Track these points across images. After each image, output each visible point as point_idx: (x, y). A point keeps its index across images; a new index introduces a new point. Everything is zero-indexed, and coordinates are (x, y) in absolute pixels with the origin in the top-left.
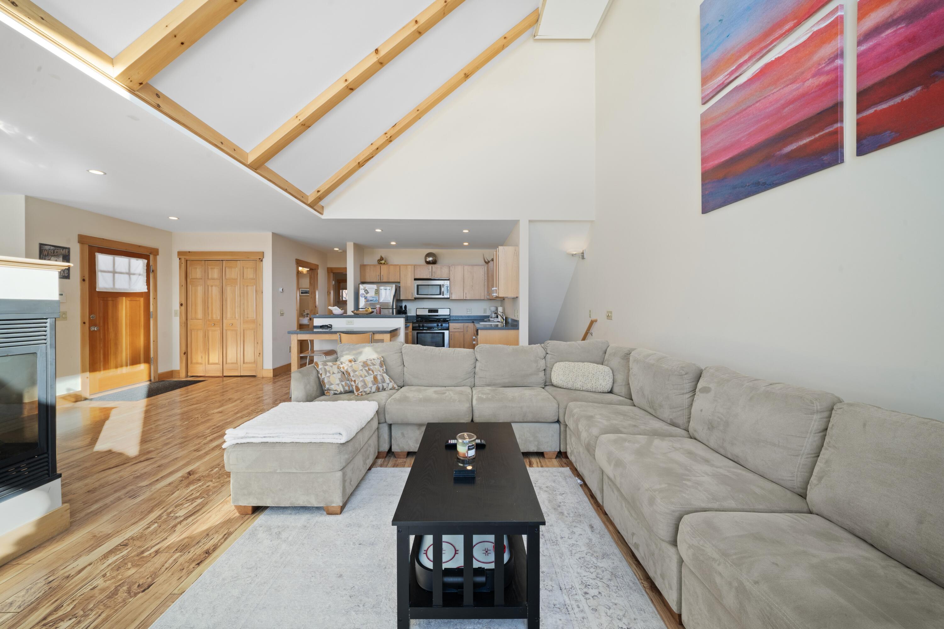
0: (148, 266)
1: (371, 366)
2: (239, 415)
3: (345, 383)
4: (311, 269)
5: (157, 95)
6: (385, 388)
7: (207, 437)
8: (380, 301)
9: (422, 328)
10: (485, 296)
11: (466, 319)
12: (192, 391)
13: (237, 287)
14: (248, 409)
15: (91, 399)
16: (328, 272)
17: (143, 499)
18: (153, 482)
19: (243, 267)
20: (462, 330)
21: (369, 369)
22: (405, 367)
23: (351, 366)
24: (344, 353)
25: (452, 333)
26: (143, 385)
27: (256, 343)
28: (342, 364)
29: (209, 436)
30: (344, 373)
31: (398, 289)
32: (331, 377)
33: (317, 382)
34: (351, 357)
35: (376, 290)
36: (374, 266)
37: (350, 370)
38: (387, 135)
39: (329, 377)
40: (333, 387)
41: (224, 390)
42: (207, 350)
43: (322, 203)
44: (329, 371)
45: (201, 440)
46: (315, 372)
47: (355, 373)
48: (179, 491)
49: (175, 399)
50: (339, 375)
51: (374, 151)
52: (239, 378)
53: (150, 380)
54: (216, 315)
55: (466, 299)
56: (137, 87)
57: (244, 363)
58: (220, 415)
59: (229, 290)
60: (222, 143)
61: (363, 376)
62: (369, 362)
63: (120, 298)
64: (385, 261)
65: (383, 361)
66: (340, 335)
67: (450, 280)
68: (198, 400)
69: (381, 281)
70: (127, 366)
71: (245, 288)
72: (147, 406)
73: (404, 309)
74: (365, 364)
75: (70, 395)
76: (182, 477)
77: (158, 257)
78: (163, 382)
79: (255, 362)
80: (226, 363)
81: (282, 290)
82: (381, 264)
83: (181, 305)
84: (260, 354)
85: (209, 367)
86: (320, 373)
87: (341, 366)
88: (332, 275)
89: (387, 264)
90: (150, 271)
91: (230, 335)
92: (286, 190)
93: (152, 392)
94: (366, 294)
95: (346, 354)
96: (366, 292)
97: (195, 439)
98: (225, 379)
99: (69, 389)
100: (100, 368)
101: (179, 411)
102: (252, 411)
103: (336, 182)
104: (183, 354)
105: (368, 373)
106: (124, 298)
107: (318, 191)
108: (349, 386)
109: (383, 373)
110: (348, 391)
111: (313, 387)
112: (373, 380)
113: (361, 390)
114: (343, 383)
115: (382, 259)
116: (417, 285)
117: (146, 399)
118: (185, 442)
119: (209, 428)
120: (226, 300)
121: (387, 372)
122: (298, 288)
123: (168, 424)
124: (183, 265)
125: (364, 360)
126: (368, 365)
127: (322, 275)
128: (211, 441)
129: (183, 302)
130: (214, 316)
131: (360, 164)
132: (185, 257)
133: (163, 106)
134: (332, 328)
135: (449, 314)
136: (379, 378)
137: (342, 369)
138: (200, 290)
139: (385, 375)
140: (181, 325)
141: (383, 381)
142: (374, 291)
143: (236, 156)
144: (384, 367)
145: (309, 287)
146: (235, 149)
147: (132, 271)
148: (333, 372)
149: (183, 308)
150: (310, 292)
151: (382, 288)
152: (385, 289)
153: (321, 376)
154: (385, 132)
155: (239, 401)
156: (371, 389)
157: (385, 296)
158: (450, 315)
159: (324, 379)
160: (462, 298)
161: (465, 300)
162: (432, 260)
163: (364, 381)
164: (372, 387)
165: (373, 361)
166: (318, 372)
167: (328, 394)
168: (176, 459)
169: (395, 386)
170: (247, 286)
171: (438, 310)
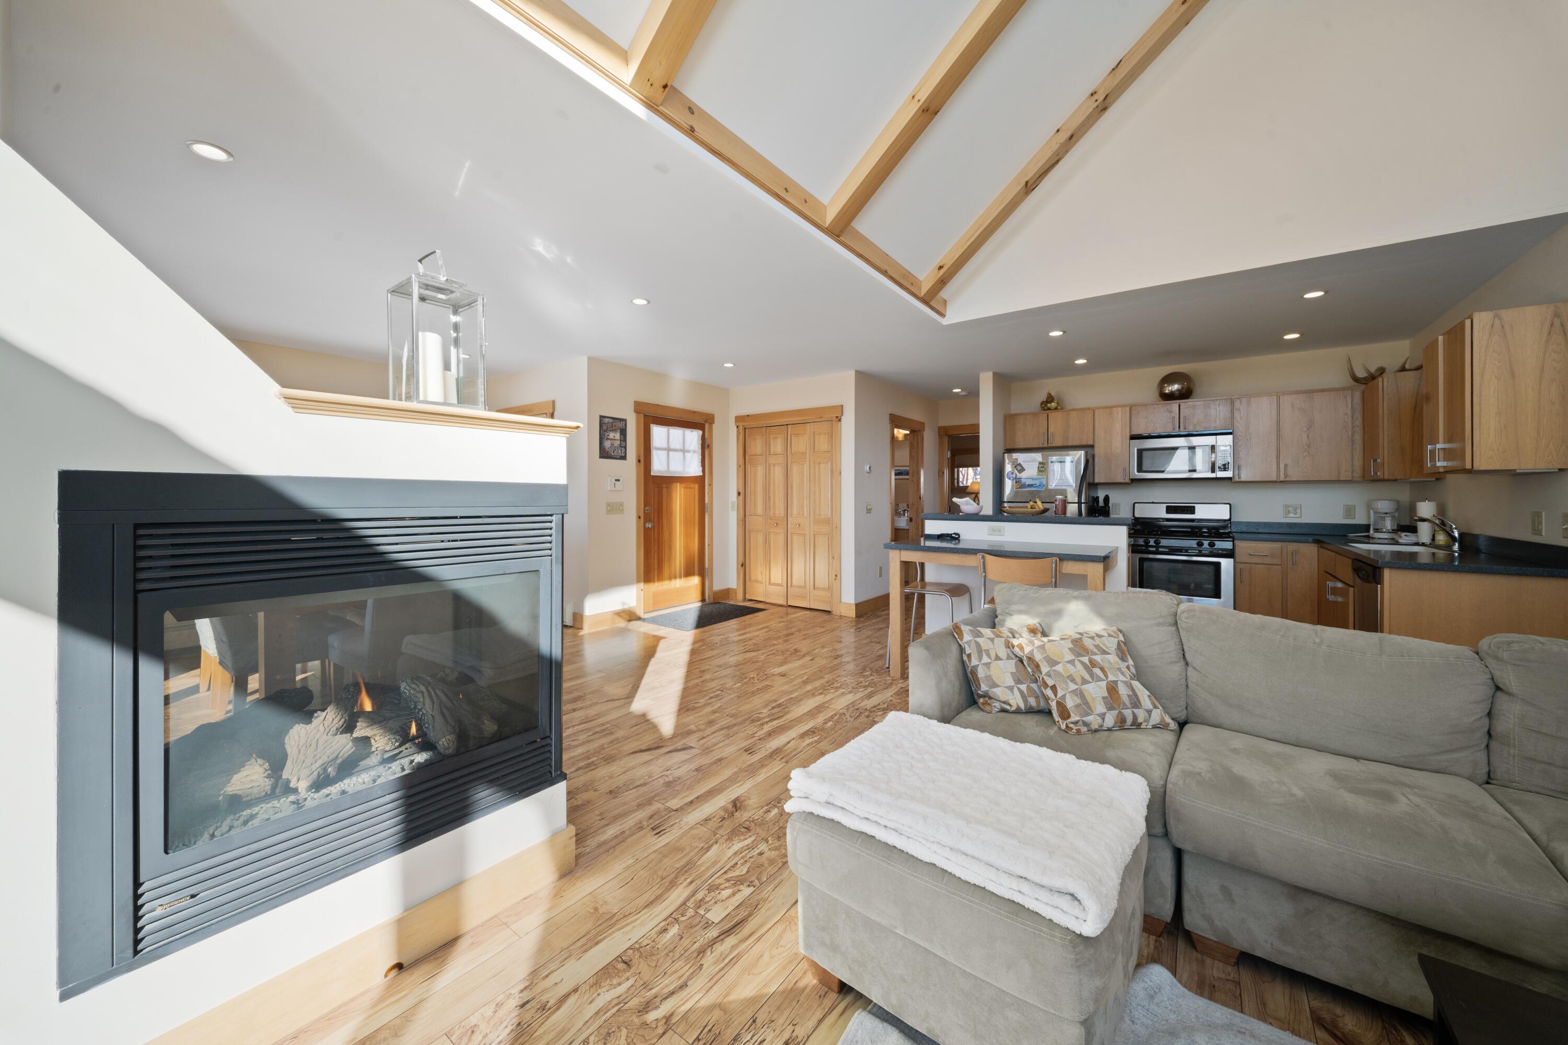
0: (703, 438)
1: (1096, 654)
2: (809, 687)
3: (1028, 686)
4: (913, 431)
5: (690, 108)
6: (1140, 720)
7: (762, 724)
8: (1050, 487)
9: (1154, 549)
10: (1353, 471)
11: (1280, 531)
12: (750, 625)
13: (805, 466)
14: (822, 677)
15: (644, 620)
16: (940, 436)
17: (668, 844)
18: (686, 804)
19: (814, 433)
20: (1278, 561)
21: (1093, 664)
22: (1190, 669)
23: (1042, 647)
24: (1014, 607)
25: (1242, 566)
26: (694, 606)
27: (831, 557)
28: (1014, 637)
29: (767, 722)
30: (1021, 661)
31: (1091, 461)
32: (992, 666)
33: (961, 673)
34: (1033, 621)
35: (1040, 463)
36: (1034, 414)
37: (1038, 657)
38: (1095, 97)
39: (988, 665)
40: (998, 692)
41: (789, 631)
42: (768, 562)
43: (944, 294)
44: (988, 650)
45: (755, 730)
46: (954, 649)
47: (1054, 668)
48: (718, 845)
49: (728, 637)
50: (1011, 665)
51: (1062, 145)
52: (808, 612)
53: (703, 600)
54: (780, 511)
55: (1288, 479)
56: (660, 95)
57: (814, 588)
58: (783, 680)
59: (795, 470)
60: (786, 190)
61: (1079, 680)
62: (1088, 643)
63: (675, 484)
64: (1058, 403)
65: (1125, 643)
66: (983, 557)
67: (1235, 433)
68: (755, 644)
69: (1050, 445)
70: (680, 577)
71: (817, 466)
72: (694, 643)
73: (1101, 503)
74: (1078, 646)
75: (624, 611)
76: (724, 809)
77: (714, 426)
78: (718, 605)
79: (830, 589)
80: (792, 586)
81: (870, 468)
82: (1049, 409)
83: (739, 494)
84: (836, 576)
85: (772, 589)
86: (967, 653)
87: (1015, 642)
88: (946, 440)
89: (1062, 409)
90: (705, 446)
91: (796, 541)
92: (884, 273)
93: (704, 620)
94: (1018, 474)
95: (1021, 612)
96: (1019, 468)
97: (747, 723)
98: (790, 610)
99: (624, 604)
100: (654, 578)
101: (732, 660)
102: (828, 682)
103: (975, 240)
104: (740, 566)
105: (1092, 674)
106: (678, 484)
107: (940, 268)
108: (1037, 698)
109: (1132, 679)
110: (1036, 709)
111: (952, 685)
112: (1106, 694)
113: (1074, 718)
114: (1023, 687)
115: (1050, 399)
116: (1138, 450)
117: (694, 632)
118: (735, 725)
119: (767, 705)
120: (792, 487)
121: (1138, 676)
122: (893, 465)
123: (716, 681)
124: (741, 436)
125: (1072, 633)
126: (1086, 651)
127: (929, 439)
128: (770, 734)
129: (741, 491)
130: (777, 512)
131: (1029, 186)
132: (743, 424)
133: (700, 131)
134: (959, 540)
135: (1228, 517)
136: (1123, 691)
137: (1016, 648)
138: (760, 470)
139: (1136, 684)
140: (738, 524)
141: (1136, 703)
142: (1036, 465)
143: (808, 213)
144: (1131, 662)
145: (908, 464)
146: (807, 199)
147: (687, 448)
148: (997, 655)
149: (741, 497)
150: (910, 473)
151: (1054, 458)
152: (1061, 462)
153: (970, 660)
154: (1091, 92)
155: (808, 658)
156: (1103, 719)
157: (1061, 476)
158: (1230, 520)
159: (976, 667)
160: (1274, 479)
161: (1282, 482)
162: (1178, 390)
163: (1080, 694)
164: (1104, 714)
165: (1098, 641)
166: (962, 650)
167: (987, 708)
168: (720, 760)
169: (1168, 720)
170: (820, 463)
171: (1194, 507)
